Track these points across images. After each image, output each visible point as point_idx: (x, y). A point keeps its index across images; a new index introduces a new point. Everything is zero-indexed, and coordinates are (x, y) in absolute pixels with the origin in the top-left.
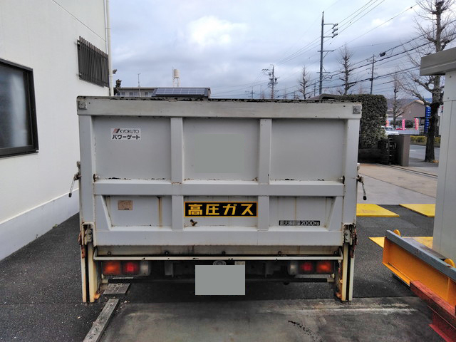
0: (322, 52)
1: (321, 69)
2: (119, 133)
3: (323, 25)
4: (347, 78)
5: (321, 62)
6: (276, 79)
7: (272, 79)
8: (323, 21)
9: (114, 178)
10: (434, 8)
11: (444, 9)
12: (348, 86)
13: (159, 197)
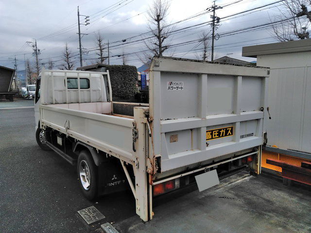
0: (79, 34)
1: (80, 46)
2: (172, 86)
3: (79, 15)
4: (102, 54)
5: (80, 41)
6: (39, 50)
7: (36, 50)
8: (78, 13)
9: (168, 119)
10: (156, 18)
11: (161, 19)
12: (102, 59)
13: (191, 130)
